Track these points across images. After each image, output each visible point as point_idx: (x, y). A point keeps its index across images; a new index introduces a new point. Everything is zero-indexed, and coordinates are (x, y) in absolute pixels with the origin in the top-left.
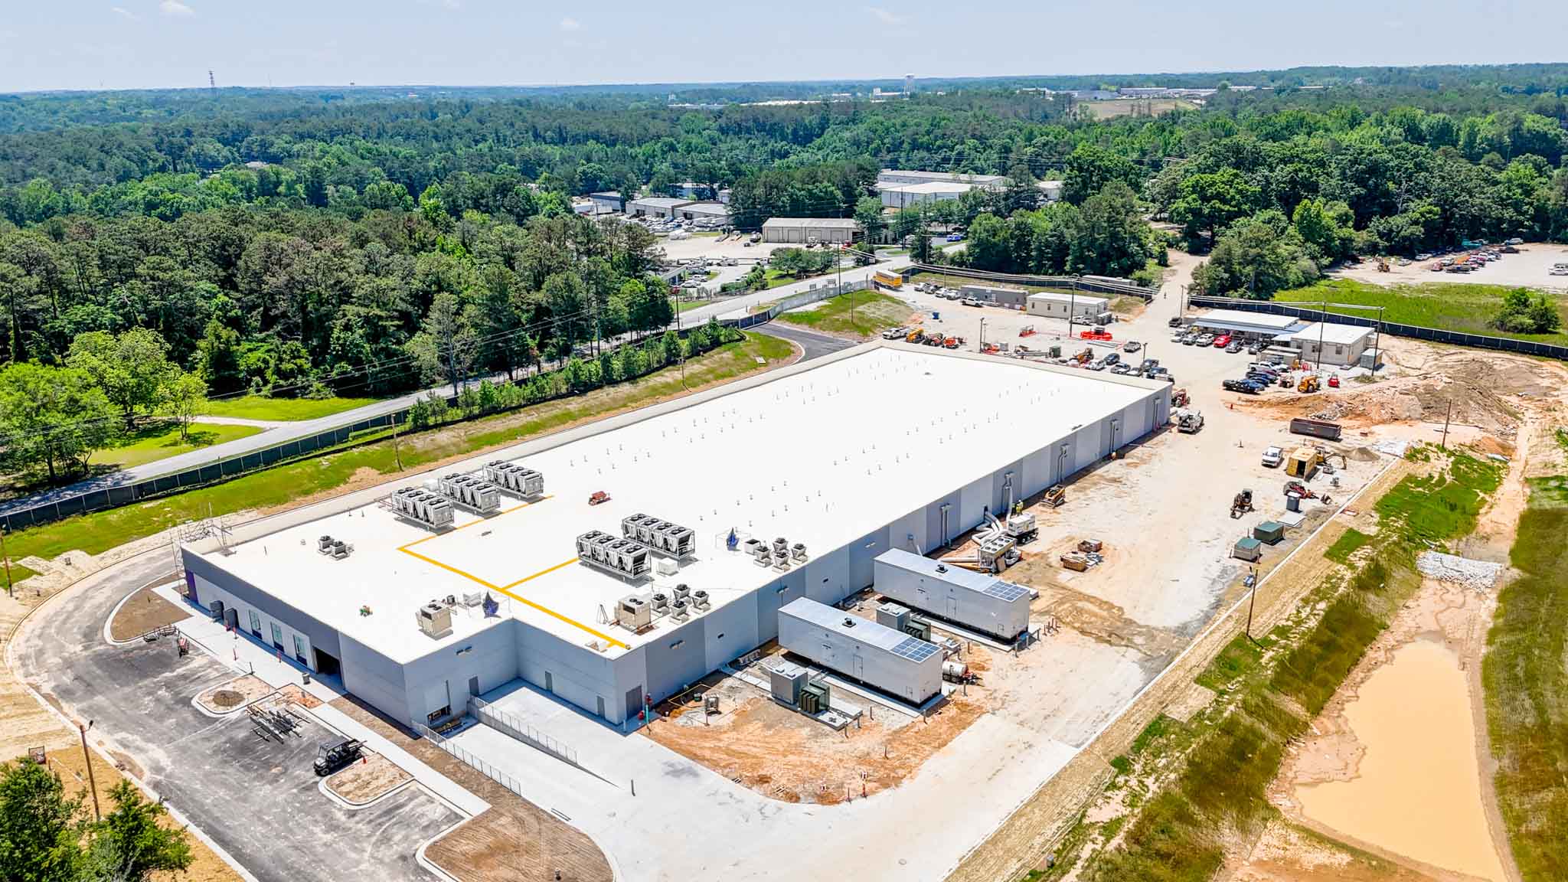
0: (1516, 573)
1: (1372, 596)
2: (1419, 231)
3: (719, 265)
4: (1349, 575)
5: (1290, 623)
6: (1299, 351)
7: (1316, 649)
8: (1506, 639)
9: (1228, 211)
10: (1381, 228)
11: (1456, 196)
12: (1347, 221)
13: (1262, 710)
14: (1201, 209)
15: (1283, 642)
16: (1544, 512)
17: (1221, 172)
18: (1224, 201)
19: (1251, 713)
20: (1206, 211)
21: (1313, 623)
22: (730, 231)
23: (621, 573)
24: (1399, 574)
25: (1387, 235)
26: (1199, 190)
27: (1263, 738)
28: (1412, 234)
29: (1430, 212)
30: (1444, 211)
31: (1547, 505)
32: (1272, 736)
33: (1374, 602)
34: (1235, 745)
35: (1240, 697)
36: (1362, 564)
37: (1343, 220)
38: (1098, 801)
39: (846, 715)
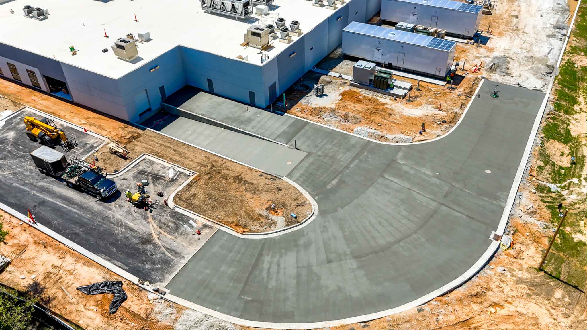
23: (236, 15)
38: (573, 121)
39: (404, 88)
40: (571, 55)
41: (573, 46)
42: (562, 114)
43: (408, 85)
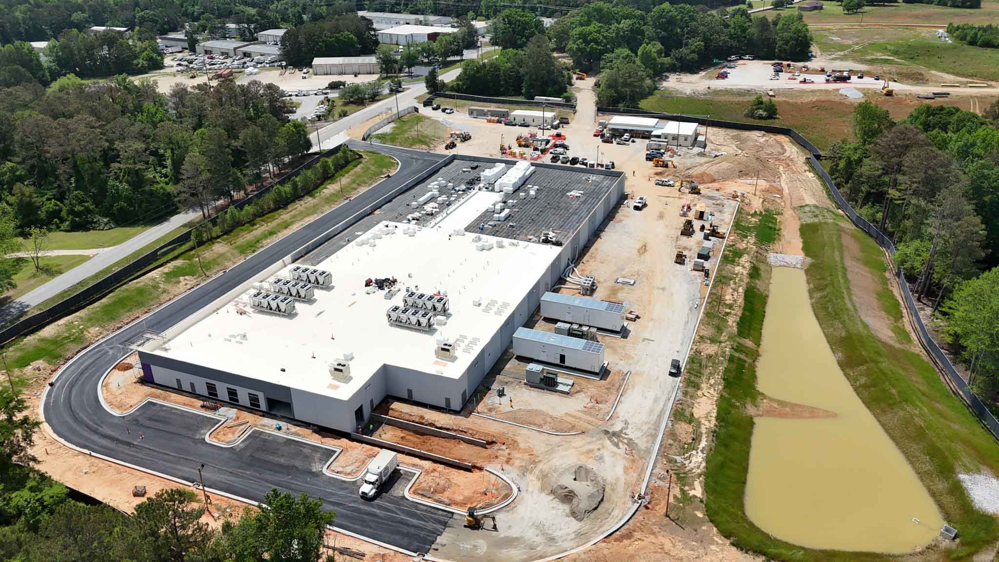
0: (809, 260)
1: (757, 281)
2: (695, 56)
3: (297, 95)
4: (745, 272)
5: (732, 302)
6: (666, 140)
7: (748, 314)
8: (819, 295)
9: (600, 49)
10: (677, 55)
11: (711, 35)
12: (661, 53)
13: (739, 348)
14: (585, 49)
15: (733, 312)
16: (808, 225)
17: (593, 25)
18: (598, 43)
19: (736, 350)
20: (588, 50)
21: (741, 301)
22: (286, 67)
23: (420, 328)
24: (762, 267)
25: (680, 59)
26: (583, 36)
27: (745, 361)
28: (693, 58)
29: (700, 45)
30: (706, 43)
31: (810, 221)
32: (749, 361)
33: (759, 283)
34: (737, 368)
35: (728, 343)
36: (747, 265)
37: (659, 53)
38: (696, 405)
39: (568, 385)
40: (698, 344)
41: (701, 335)
42: (689, 399)
43: (571, 382)
